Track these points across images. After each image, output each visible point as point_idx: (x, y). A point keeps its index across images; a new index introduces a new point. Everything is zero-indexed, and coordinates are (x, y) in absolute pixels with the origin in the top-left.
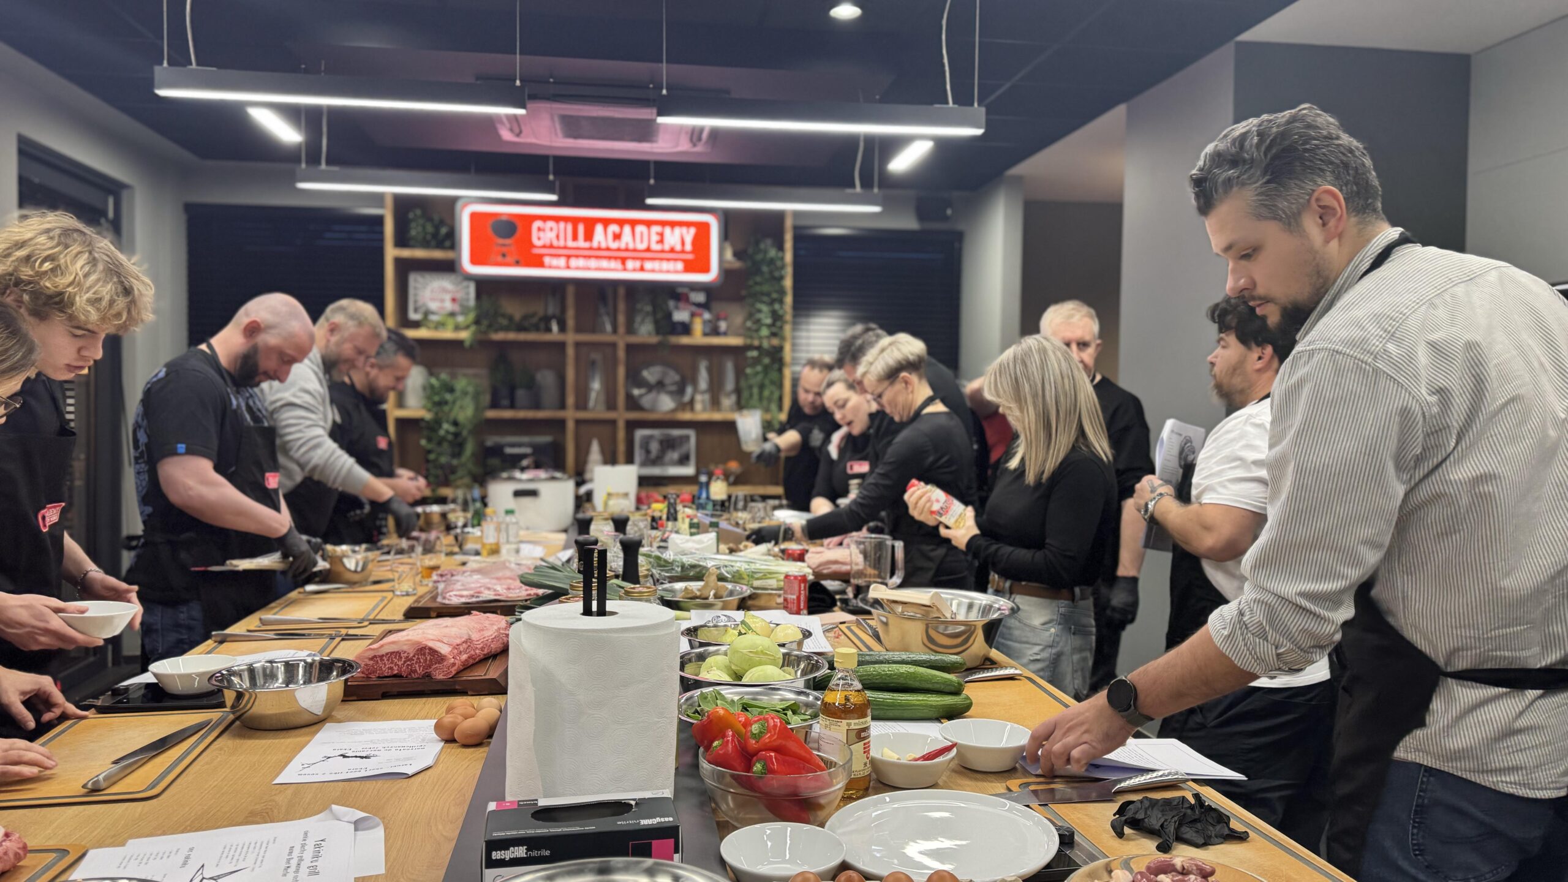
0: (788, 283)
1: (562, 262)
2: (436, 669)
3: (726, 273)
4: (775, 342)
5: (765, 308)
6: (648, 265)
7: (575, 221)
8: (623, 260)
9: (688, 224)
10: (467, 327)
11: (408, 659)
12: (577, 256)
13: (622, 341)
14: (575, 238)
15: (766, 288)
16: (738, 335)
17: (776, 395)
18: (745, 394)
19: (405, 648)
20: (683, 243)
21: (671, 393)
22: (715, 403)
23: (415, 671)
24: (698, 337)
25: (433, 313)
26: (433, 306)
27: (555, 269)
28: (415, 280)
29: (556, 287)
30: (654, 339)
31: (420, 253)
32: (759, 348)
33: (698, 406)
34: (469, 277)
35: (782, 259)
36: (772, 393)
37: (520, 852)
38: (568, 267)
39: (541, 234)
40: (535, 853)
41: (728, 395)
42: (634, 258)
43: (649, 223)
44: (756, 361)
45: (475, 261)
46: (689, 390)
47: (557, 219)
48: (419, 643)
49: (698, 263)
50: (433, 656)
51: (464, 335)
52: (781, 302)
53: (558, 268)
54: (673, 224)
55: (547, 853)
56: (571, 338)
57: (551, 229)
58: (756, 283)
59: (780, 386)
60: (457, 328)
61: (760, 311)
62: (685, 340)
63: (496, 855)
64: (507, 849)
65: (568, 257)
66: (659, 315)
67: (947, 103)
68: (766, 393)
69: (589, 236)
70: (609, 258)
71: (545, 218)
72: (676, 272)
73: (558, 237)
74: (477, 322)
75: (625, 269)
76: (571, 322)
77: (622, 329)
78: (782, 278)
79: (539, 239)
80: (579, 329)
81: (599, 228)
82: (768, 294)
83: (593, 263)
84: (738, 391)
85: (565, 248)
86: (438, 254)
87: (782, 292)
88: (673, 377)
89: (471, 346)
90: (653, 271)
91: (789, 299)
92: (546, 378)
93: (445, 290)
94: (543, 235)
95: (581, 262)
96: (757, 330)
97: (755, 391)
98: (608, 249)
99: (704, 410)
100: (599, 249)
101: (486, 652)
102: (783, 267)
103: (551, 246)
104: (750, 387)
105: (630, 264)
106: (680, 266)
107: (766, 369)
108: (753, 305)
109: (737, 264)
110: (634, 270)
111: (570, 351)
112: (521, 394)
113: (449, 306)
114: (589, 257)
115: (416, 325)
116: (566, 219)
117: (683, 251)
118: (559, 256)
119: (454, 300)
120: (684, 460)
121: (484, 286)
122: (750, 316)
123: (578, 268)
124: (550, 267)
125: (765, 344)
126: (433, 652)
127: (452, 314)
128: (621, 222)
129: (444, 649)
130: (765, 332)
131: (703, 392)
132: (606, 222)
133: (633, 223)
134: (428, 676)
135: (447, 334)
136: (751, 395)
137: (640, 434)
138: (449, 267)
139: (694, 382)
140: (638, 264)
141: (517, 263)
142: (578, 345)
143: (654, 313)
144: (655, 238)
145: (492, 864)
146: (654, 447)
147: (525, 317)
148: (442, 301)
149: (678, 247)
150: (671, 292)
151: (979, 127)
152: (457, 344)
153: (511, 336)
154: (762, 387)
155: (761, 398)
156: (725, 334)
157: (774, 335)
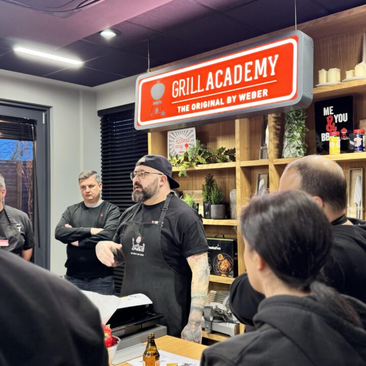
6: (242, 97)
13: (272, 163)
38: (191, 111)
39: (177, 89)
42: (232, 94)
57: (182, 84)
69: (203, 85)
81: (210, 74)
95: (198, 105)
98: (215, 90)
100: (210, 91)
103: (182, 97)
118: (185, 104)
123: (197, 111)
132: (213, 69)
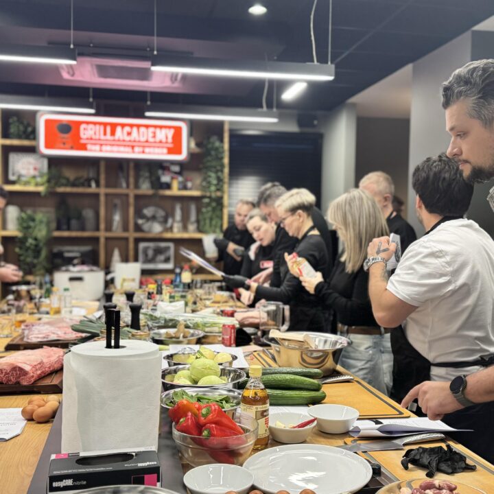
0: (226, 161)
1: (97, 148)
2: (23, 379)
3: (192, 155)
4: (219, 194)
5: (213, 175)
6: (147, 150)
7: (105, 125)
8: (133, 147)
9: (170, 127)
10: (42, 185)
11: (6, 373)
12: (106, 145)
13: (132, 193)
14: (105, 134)
15: (214, 163)
16: (197, 189)
17: (219, 224)
18: (202, 223)
19: (5, 367)
20: (167, 138)
21: (161, 223)
22: (185, 228)
23: (10, 380)
24: (175, 191)
25: (23, 176)
26: (23, 172)
27: (93, 152)
28: (13, 157)
29: (94, 162)
30: (150, 192)
31: (16, 142)
32: (210, 197)
33: (175, 230)
34: (44, 156)
35: (223, 147)
36: (217, 223)
37: (69, 482)
39: (86, 132)
40: (78, 483)
41: (192, 223)
42: (139, 146)
43: (147, 126)
44: (208, 205)
45: (48, 146)
46: (170, 221)
47: (95, 123)
48: (13, 364)
49: (176, 149)
50: (21, 371)
51: (41, 189)
52: (222, 171)
53: (95, 151)
54: (161, 127)
55: (85, 483)
56: (103, 191)
57: (91, 129)
58: (208, 161)
59: (221, 218)
60: (37, 185)
61: (210, 177)
62: (168, 193)
63: (55, 484)
64: (62, 481)
65: (101, 145)
66: (154, 178)
67: (313, 61)
68: (214, 222)
69: (113, 133)
70: (125, 146)
71: (88, 123)
72: (162, 154)
73: (95, 133)
74: (49, 181)
75: (133, 152)
76: (102, 182)
77: (132, 186)
78: (222, 158)
79: (84, 134)
80: (107, 186)
81: (119, 129)
82: (215, 167)
83: (115, 148)
84: (198, 221)
85: (99, 140)
86: (26, 143)
87: (222, 166)
88: (161, 213)
89: (45, 196)
90: (150, 153)
91: (226, 170)
92: (88, 214)
93: (30, 163)
94: (86, 133)
95: (108, 148)
96: (209, 187)
97: (208, 221)
98: (124, 141)
99: (179, 232)
100: (119, 140)
101: (51, 369)
102: (223, 152)
103: (91, 139)
104: (205, 219)
105: (137, 149)
106: (165, 151)
107: (214, 209)
108: (206, 173)
109: (197, 150)
110: (139, 153)
111: (102, 199)
112: (74, 223)
113: (32, 172)
114: (113, 145)
115: (13, 183)
116: (100, 124)
117: (167, 142)
118: (95, 144)
119: (35, 169)
120: (167, 260)
121: (54, 162)
122: (205, 179)
123: (106, 151)
124: (91, 150)
125: (213, 195)
126: (21, 369)
127: (34, 177)
128: (131, 126)
129: (27, 368)
130: (213, 188)
131: (178, 222)
132: (123, 126)
133: (138, 126)
134: (18, 383)
135: (31, 188)
136: (205, 224)
137: (142, 245)
138: (32, 150)
139: (173, 216)
140: (141, 149)
141: (72, 148)
142: (107, 195)
143: (150, 177)
144: (151, 135)
145: (53, 489)
146: (150, 253)
147: (77, 179)
148: (29, 169)
149: (164, 140)
150: (161, 165)
151: (331, 75)
152: (37, 194)
153: (68, 189)
154: (211, 219)
155: (211, 225)
156: (191, 189)
157: (218, 190)
